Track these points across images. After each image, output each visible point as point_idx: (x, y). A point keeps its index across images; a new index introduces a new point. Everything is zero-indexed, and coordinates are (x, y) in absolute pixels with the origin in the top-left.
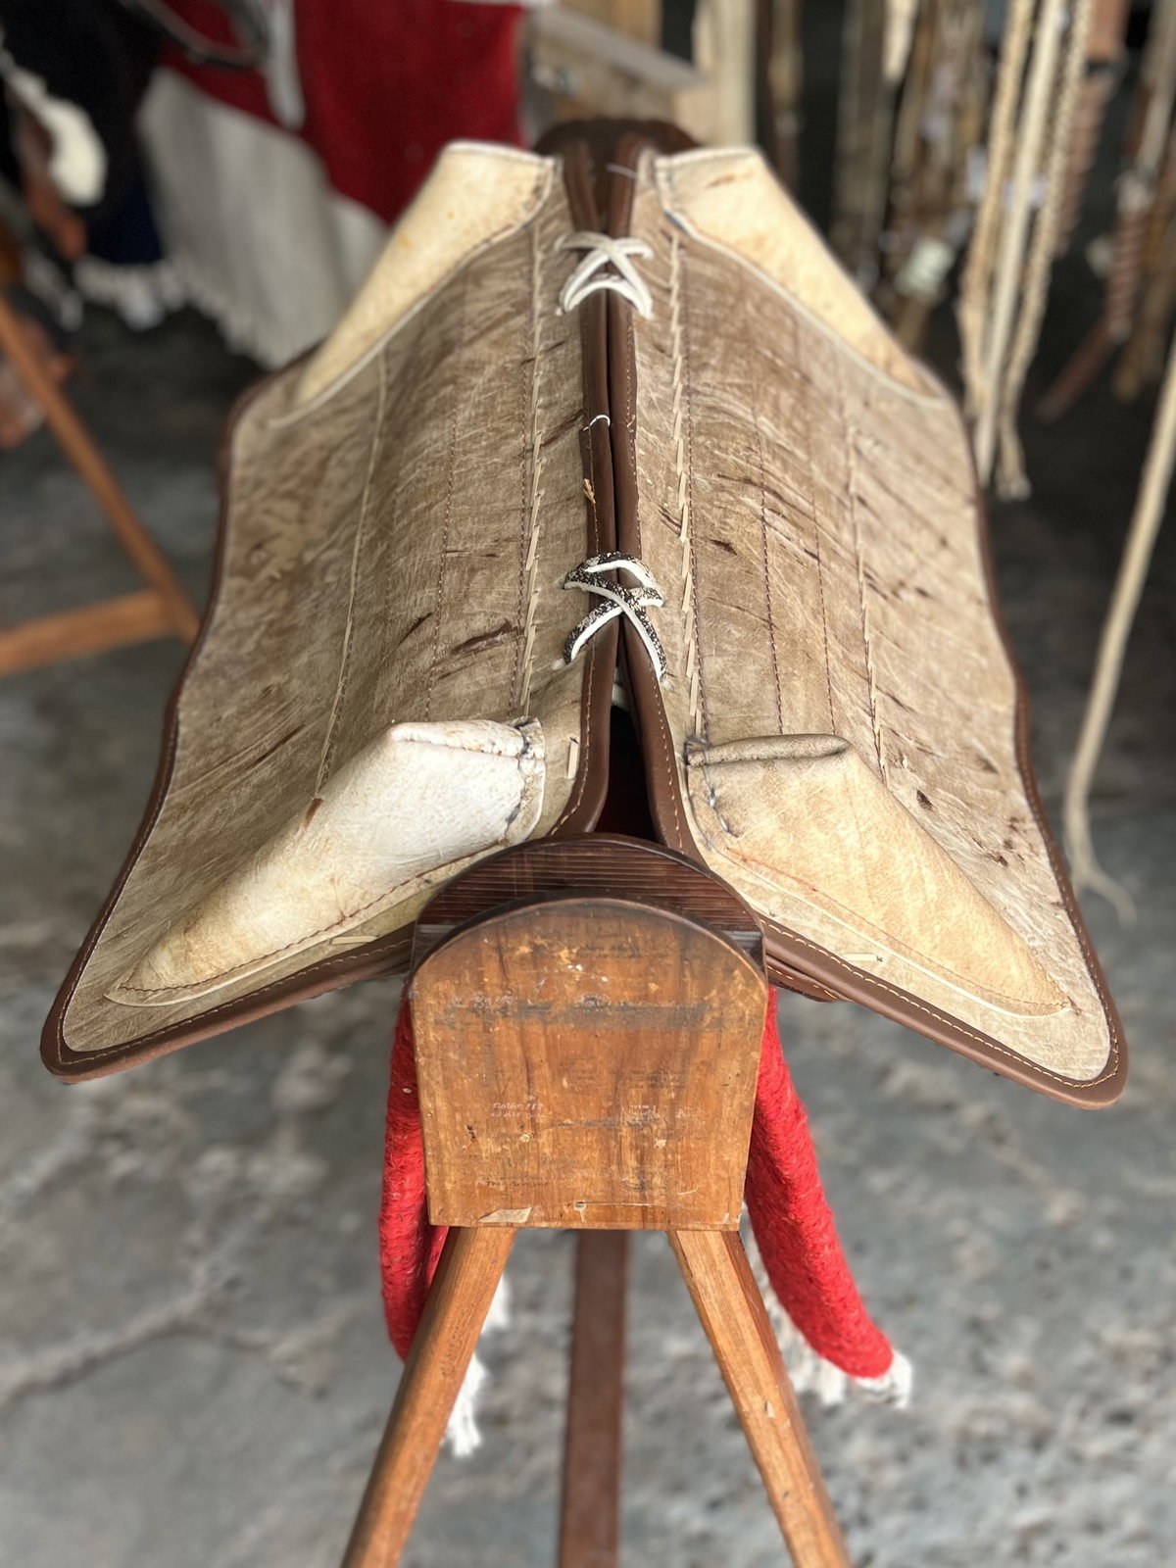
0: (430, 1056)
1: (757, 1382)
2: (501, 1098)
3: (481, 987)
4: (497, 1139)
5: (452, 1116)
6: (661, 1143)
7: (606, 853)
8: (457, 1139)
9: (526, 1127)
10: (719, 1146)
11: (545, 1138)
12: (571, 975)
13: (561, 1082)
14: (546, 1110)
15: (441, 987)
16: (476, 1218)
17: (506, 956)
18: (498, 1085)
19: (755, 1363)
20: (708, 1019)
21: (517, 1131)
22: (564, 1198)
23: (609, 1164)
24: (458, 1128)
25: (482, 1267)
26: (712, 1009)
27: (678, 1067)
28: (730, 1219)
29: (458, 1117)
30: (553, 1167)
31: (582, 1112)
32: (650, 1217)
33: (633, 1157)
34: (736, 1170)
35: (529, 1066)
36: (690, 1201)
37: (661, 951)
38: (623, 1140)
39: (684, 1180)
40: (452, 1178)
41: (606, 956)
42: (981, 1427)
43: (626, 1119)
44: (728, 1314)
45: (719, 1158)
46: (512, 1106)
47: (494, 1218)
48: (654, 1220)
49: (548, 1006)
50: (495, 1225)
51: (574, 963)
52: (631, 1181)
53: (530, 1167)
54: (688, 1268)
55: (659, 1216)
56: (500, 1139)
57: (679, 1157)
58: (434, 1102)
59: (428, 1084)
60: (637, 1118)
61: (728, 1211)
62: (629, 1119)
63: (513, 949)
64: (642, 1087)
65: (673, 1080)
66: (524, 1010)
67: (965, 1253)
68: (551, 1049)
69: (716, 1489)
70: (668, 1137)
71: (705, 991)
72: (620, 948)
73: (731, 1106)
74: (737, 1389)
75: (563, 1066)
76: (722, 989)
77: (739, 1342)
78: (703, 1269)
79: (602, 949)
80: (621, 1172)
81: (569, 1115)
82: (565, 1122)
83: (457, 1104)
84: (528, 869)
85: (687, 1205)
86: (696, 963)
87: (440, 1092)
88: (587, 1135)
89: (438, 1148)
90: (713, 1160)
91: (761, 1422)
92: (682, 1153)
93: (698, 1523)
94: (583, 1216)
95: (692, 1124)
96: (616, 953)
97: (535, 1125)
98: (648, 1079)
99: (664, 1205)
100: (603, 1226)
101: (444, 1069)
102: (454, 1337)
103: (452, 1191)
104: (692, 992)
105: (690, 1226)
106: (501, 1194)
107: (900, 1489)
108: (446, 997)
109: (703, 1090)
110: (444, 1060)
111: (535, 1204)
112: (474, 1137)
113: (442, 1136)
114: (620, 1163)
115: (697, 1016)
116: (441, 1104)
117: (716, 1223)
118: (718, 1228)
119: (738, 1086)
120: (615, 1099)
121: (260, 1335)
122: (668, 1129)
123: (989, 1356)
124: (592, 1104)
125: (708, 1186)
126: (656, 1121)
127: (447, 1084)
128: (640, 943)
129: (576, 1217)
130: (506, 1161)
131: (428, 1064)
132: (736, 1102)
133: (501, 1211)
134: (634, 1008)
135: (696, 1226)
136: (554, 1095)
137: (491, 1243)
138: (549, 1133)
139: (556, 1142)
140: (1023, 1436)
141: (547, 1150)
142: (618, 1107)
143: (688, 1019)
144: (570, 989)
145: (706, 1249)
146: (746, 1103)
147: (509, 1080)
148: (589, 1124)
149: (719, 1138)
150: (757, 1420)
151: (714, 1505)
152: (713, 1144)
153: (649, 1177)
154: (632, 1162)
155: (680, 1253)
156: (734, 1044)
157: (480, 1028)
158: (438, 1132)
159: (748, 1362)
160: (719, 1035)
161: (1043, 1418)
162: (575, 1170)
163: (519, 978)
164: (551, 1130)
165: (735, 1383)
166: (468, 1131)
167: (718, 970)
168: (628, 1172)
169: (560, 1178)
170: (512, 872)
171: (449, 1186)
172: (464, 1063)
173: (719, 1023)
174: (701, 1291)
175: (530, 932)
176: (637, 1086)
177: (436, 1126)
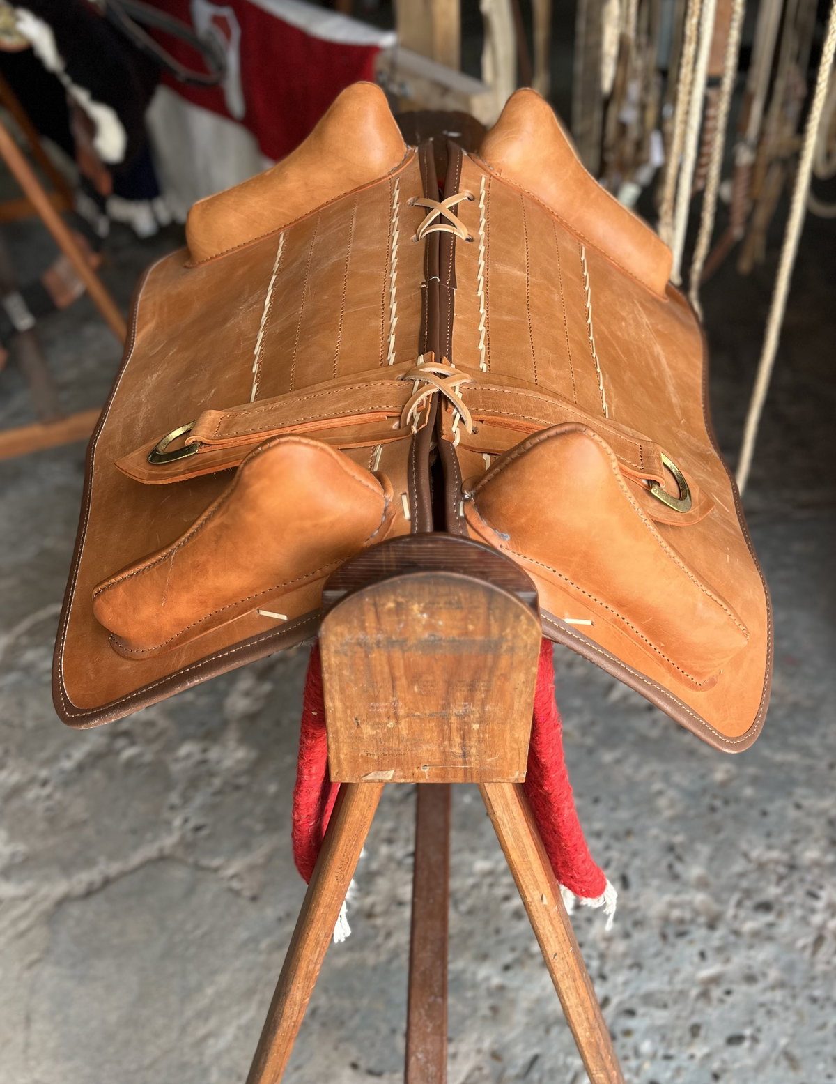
0: (331, 673)
1: (536, 881)
2: (376, 699)
3: (363, 628)
4: (373, 726)
5: (345, 712)
6: (476, 727)
7: (440, 545)
8: (348, 726)
9: (391, 717)
10: (512, 728)
11: (403, 724)
12: (419, 621)
13: (413, 688)
14: (404, 706)
15: (339, 629)
16: (359, 777)
17: (379, 609)
18: (374, 692)
19: (534, 869)
20: (505, 647)
21: (385, 720)
22: (414, 763)
23: (443, 741)
24: (349, 719)
25: (361, 810)
26: (507, 641)
27: (486, 678)
28: (519, 775)
29: (349, 712)
30: (408, 743)
31: (426, 708)
32: (469, 774)
33: (458, 736)
34: (523, 743)
35: (393, 679)
36: (494, 764)
37: (475, 604)
38: (452, 725)
39: (490, 750)
40: (345, 751)
41: (441, 608)
42: (676, 914)
43: (454, 712)
44: (517, 838)
45: (512, 736)
46: (382, 704)
47: (369, 777)
48: (472, 777)
49: (405, 641)
50: (372, 781)
51: (422, 612)
52: (457, 751)
53: (393, 743)
54: (492, 808)
55: (475, 774)
56: (375, 726)
57: (487, 736)
58: (334, 703)
59: (330, 691)
60: (461, 710)
61: (518, 770)
62: (455, 711)
63: (384, 605)
64: (464, 691)
65: (483, 686)
66: (391, 643)
67: (662, 802)
68: (407, 667)
69: (509, 957)
70: (480, 723)
71: (502, 629)
72: (450, 603)
73: (520, 702)
74: (524, 887)
75: (414, 678)
76: (513, 628)
77: (524, 856)
78: (501, 809)
79: (439, 603)
80: (450, 745)
81: (418, 709)
82: (416, 714)
83: (348, 704)
84: (392, 556)
85: (492, 766)
86: (497, 612)
87: (337, 696)
88: (429, 722)
89: (336, 732)
90: (508, 736)
91: (539, 908)
92: (489, 733)
93: (496, 981)
94: (427, 775)
95: (495, 714)
96: (447, 606)
97: (397, 717)
98: (467, 685)
99: (478, 767)
100: (440, 781)
101: (340, 681)
102: (344, 856)
103: (345, 760)
104: (495, 630)
105: (494, 780)
106: (376, 761)
107: (625, 955)
108: (342, 635)
109: (502, 692)
110: (341, 676)
111: (396, 767)
112: (358, 725)
113: (339, 724)
114: (450, 740)
115: (498, 645)
116: (338, 704)
117: (511, 777)
118: (512, 781)
119: (524, 689)
120: (447, 699)
121: (216, 862)
122: (480, 717)
123: (679, 868)
124: (432, 702)
125: (506, 753)
126: (472, 712)
127: (342, 691)
128: (463, 600)
129: (422, 775)
130: (378, 740)
131: (330, 679)
132: (523, 699)
133: (375, 772)
134: (459, 641)
135: (498, 780)
136: (409, 697)
137: (368, 794)
138: (406, 721)
139: (410, 727)
140: (702, 920)
141: (404, 733)
142: (449, 704)
143: (492, 647)
144: (419, 629)
145: (503, 796)
146: (529, 700)
147: (381, 687)
148: (431, 715)
149: (512, 722)
150: (536, 906)
151: (507, 968)
152: (508, 727)
153: (468, 749)
154: (457, 739)
155: (487, 798)
156: (521, 662)
157: (363, 655)
158: (336, 722)
159: (531, 869)
160: (512, 657)
161: (716, 907)
162: (422, 745)
163: (388, 623)
164: (407, 719)
165: (522, 883)
166: (355, 721)
167: (511, 616)
168: (455, 746)
169: (412, 750)
170: (382, 557)
171: (342, 757)
172: (353, 678)
173: (512, 649)
174: (500, 823)
175: (394, 593)
176: (461, 690)
177: (335, 719)
